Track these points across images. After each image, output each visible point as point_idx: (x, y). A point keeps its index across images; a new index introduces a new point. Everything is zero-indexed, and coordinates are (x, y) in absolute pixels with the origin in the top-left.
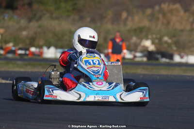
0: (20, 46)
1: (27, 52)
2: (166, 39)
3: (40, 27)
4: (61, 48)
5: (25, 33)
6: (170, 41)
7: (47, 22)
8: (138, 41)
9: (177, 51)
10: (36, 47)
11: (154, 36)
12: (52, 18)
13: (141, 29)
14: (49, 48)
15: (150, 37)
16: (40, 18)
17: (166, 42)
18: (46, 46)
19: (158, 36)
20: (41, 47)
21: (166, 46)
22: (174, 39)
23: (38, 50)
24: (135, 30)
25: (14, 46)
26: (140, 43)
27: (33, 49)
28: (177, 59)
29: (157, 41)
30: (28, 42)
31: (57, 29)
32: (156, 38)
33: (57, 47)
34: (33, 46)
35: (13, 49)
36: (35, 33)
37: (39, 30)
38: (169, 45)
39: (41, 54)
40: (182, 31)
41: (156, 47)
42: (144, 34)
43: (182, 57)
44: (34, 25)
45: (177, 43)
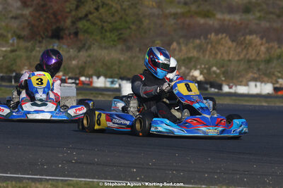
0: (70, 75)
1: (77, 82)
2: (214, 69)
3: (89, 56)
4: (111, 77)
5: (74, 62)
6: (218, 71)
7: (97, 52)
8: (187, 71)
9: (225, 81)
10: (86, 77)
11: (203, 66)
12: (101, 47)
13: (190, 59)
14: (98, 77)
15: (199, 67)
16: (90, 47)
17: (215, 72)
18: (96, 75)
19: (207, 66)
20: (90, 77)
21: (214, 76)
22: (223, 69)
23: (88, 79)
24: (184, 60)
25: (64, 76)
26: (189, 73)
27: (83, 79)
28: (226, 89)
29: (205, 71)
30: (78, 71)
31: (107, 58)
32: (205, 68)
33: (106, 77)
34: (82, 76)
35: (64, 78)
36: (85, 63)
37: (88, 59)
38: (218, 75)
39: (91, 83)
40: (230, 60)
41: (204, 77)
42: (193, 64)
43: (230, 88)
44: (83, 54)
45: (225, 73)
